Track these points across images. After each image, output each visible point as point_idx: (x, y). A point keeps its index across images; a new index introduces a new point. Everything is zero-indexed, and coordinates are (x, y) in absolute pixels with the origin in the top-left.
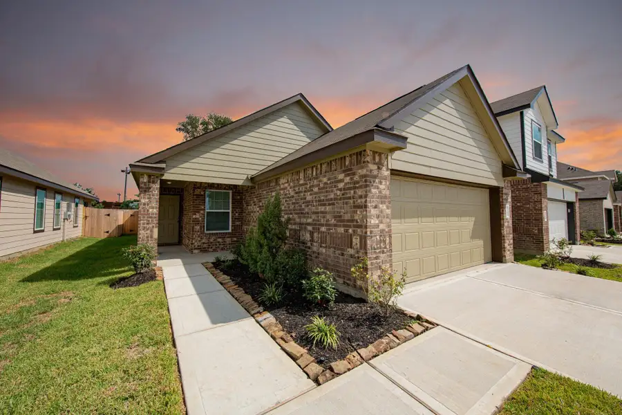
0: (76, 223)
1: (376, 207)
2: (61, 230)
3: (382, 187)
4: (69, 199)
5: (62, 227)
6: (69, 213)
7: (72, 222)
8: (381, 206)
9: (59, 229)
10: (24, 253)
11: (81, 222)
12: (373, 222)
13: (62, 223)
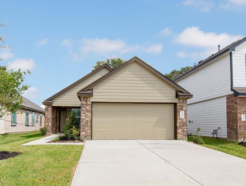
0: (41, 124)
1: (84, 113)
2: (35, 127)
3: (87, 107)
4: (38, 114)
5: (35, 125)
6: (38, 120)
7: (39, 124)
8: (87, 113)
9: (34, 126)
10: (23, 132)
11: (43, 124)
12: (83, 118)
13: (35, 124)
